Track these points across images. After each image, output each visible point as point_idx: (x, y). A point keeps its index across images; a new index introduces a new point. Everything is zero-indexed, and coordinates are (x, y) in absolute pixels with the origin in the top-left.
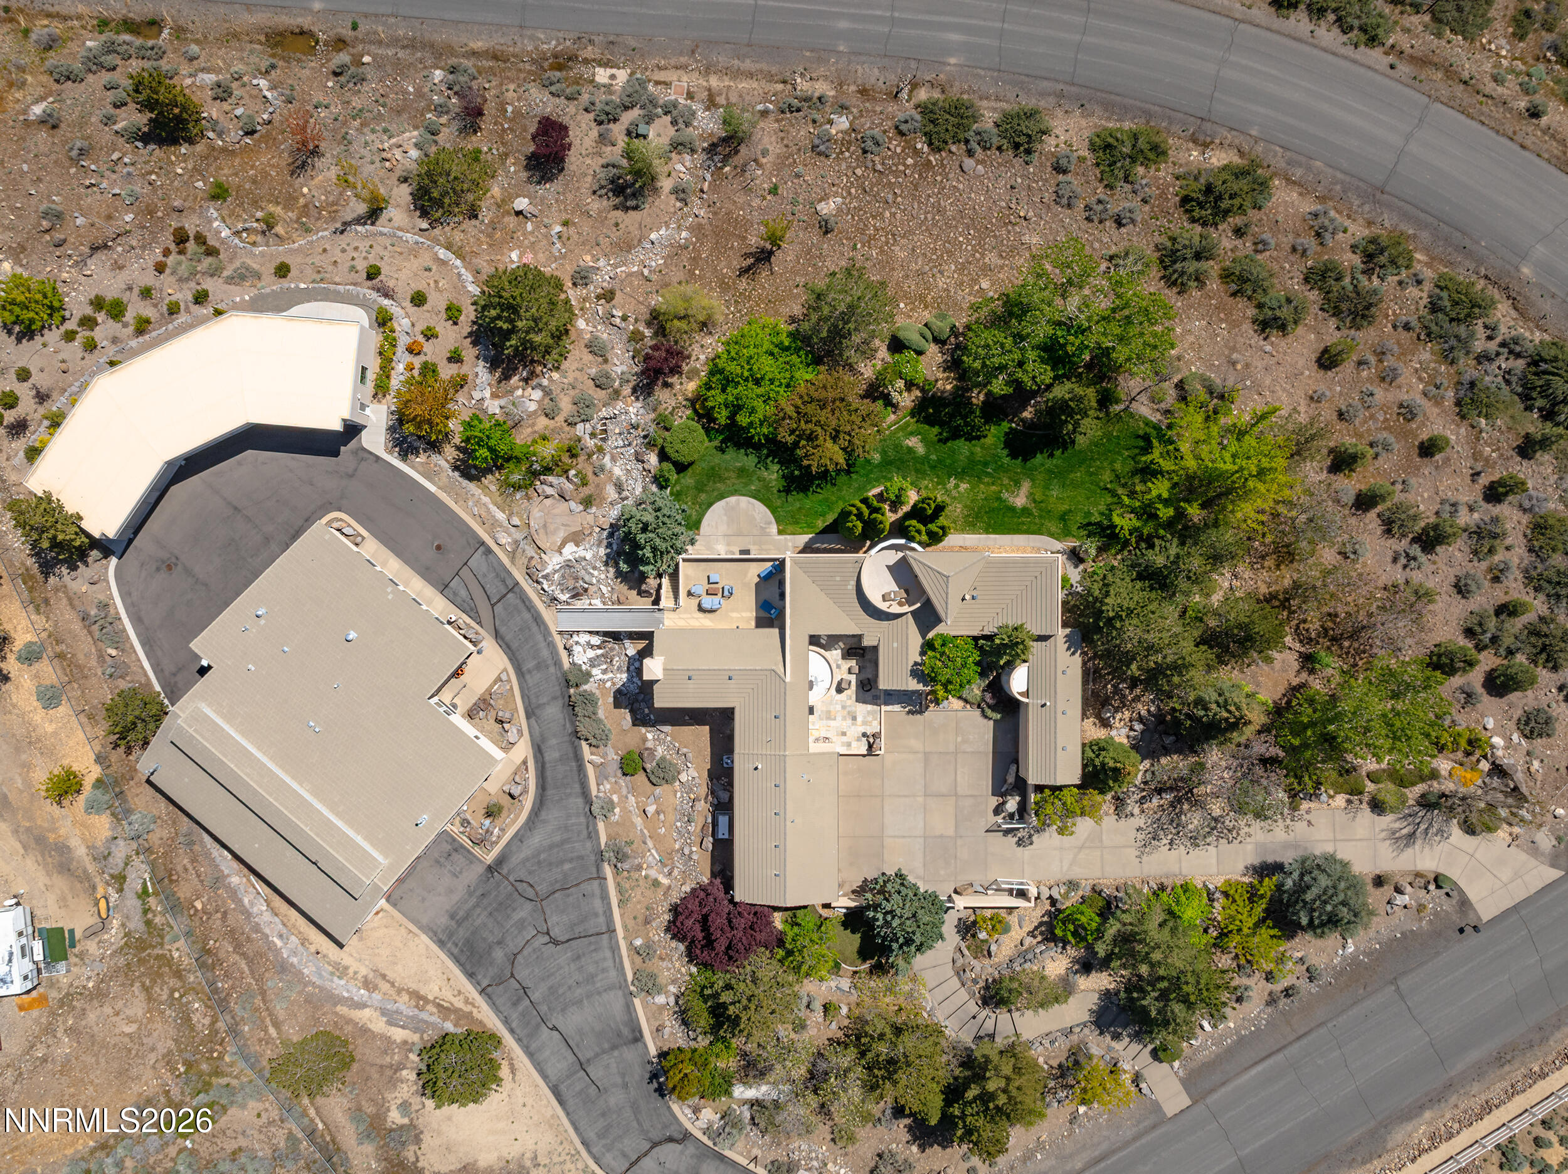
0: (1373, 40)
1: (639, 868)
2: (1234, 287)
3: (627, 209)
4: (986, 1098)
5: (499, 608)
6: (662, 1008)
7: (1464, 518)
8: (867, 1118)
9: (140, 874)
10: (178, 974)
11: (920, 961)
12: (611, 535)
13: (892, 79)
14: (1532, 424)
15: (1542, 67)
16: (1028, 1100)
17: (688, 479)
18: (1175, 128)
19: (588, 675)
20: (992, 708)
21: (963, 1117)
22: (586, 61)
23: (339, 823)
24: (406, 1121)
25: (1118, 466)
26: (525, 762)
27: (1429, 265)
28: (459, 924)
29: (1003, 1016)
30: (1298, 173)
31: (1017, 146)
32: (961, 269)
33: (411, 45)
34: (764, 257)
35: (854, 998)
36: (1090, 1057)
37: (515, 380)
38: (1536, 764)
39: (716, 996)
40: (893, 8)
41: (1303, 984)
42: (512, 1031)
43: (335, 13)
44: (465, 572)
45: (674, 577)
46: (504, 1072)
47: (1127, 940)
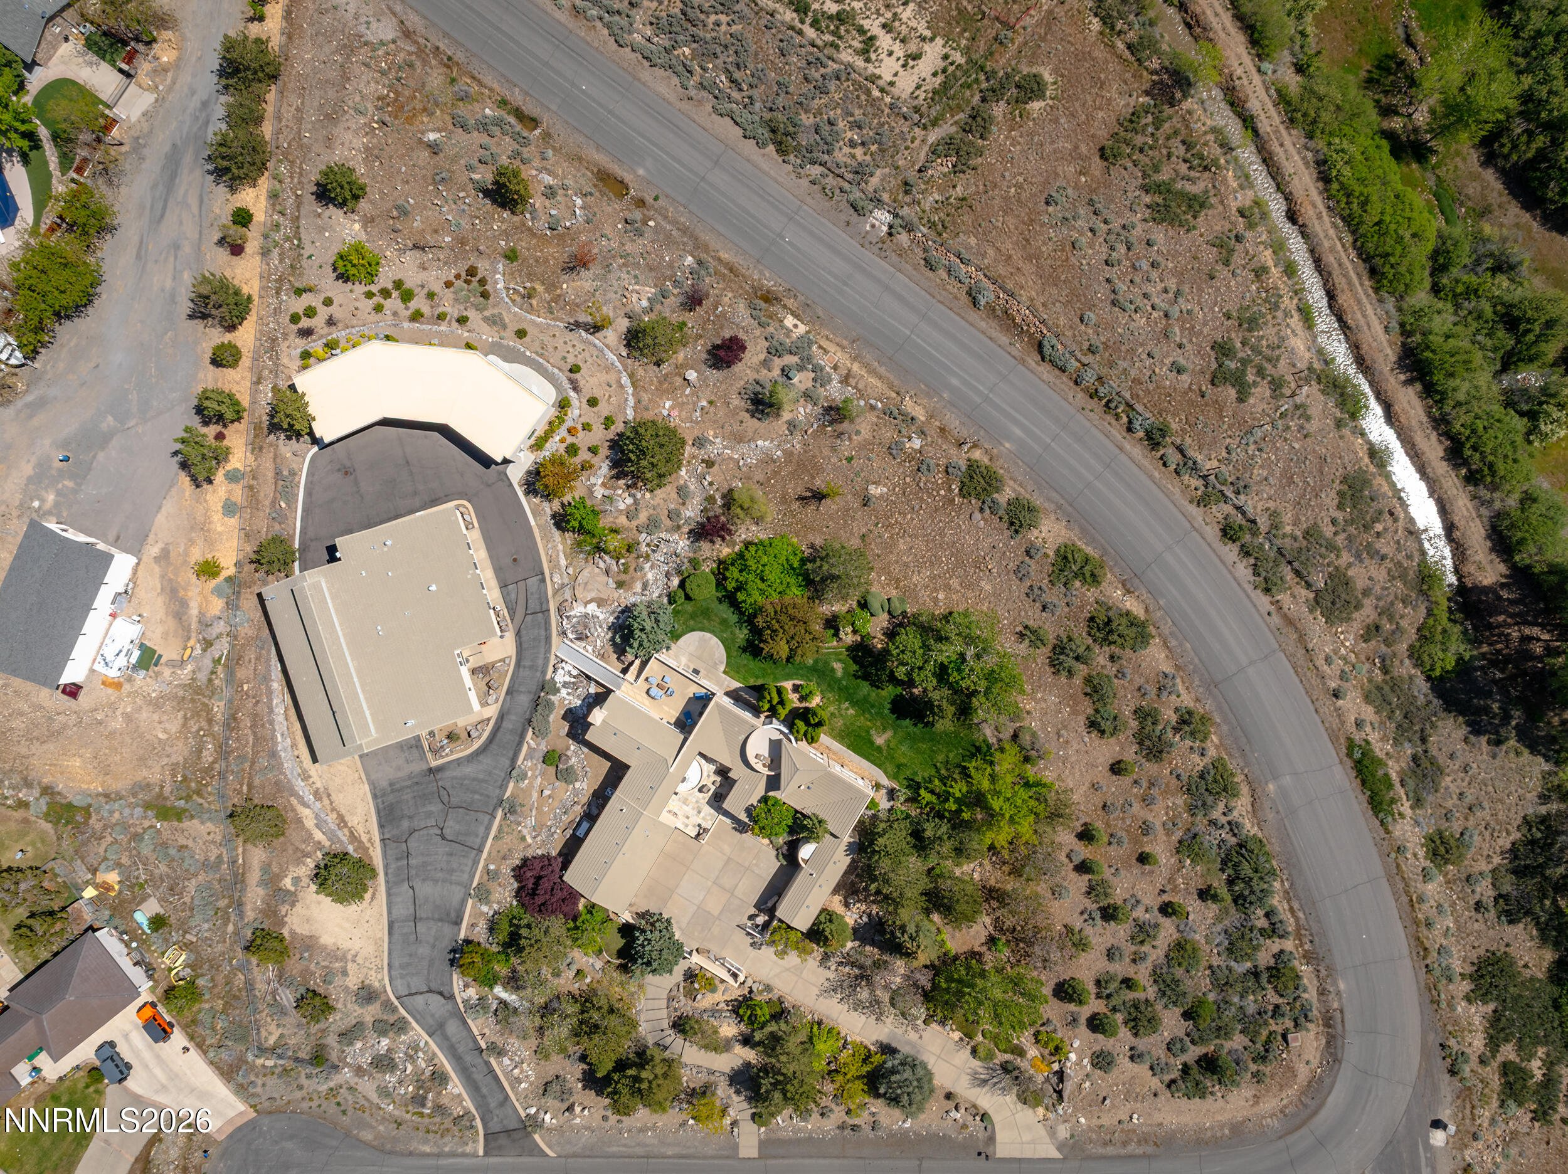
0: (1267, 590)
1: (519, 824)
2: (1088, 690)
3: (753, 416)
4: (637, 1079)
5: (529, 618)
6: (482, 914)
7: (1139, 913)
8: (563, 1050)
9: (222, 648)
10: (210, 721)
11: (650, 978)
12: (623, 612)
13: (965, 433)
14: (1218, 880)
15: (1367, 666)
16: (660, 1096)
17: (689, 607)
18: (1117, 570)
19: (558, 691)
20: (784, 856)
21: (617, 1083)
22: (785, 306)
23: (362, 697)
24: (293, 889)
25: (951, 756)
26: (489, 719)
27: (1217, 747)
28: (393, 791)
29: (680, 1040)
30: (1173, 643)
31: (1012, 524)
32: (933, 578)
33: (684, 231)
34: (819, 496)
35: (598, 976)
36: (713, 1094)
37: (622, 482)
38: (1088, 1084)
39: (519, 927)
40: (991, 390)
41: (867, 1128)
42: (386, 874)
43: (649, 183)
44: (521, 584)
45: (644, 664)
46: (368, 896)
47: (775, 1040)
